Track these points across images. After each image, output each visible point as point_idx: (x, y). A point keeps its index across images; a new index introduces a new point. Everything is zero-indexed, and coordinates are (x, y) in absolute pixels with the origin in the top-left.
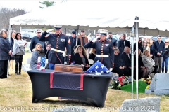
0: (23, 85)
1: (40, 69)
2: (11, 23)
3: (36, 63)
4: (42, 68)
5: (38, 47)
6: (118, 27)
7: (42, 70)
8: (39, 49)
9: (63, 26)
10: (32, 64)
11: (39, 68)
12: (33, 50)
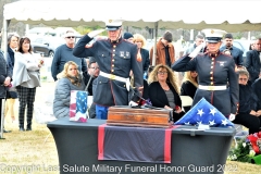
0: (38, 154)
1: (76, 118)
2: (7, 17)
3: (66, 105)
4: (79, 115)
5: (70, 68)
6: (248, 22)
7: (81, 120)
8: (71, 73)
9: (125, 22)
10: (56, 108)
11: (73, 115)
12: (59, 76)
